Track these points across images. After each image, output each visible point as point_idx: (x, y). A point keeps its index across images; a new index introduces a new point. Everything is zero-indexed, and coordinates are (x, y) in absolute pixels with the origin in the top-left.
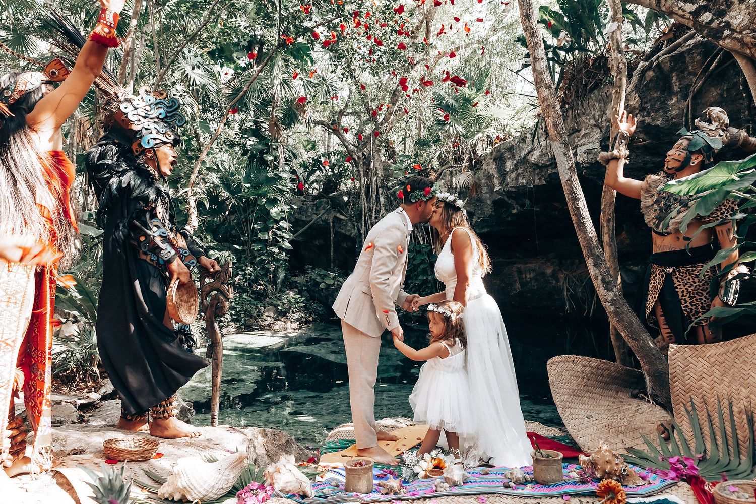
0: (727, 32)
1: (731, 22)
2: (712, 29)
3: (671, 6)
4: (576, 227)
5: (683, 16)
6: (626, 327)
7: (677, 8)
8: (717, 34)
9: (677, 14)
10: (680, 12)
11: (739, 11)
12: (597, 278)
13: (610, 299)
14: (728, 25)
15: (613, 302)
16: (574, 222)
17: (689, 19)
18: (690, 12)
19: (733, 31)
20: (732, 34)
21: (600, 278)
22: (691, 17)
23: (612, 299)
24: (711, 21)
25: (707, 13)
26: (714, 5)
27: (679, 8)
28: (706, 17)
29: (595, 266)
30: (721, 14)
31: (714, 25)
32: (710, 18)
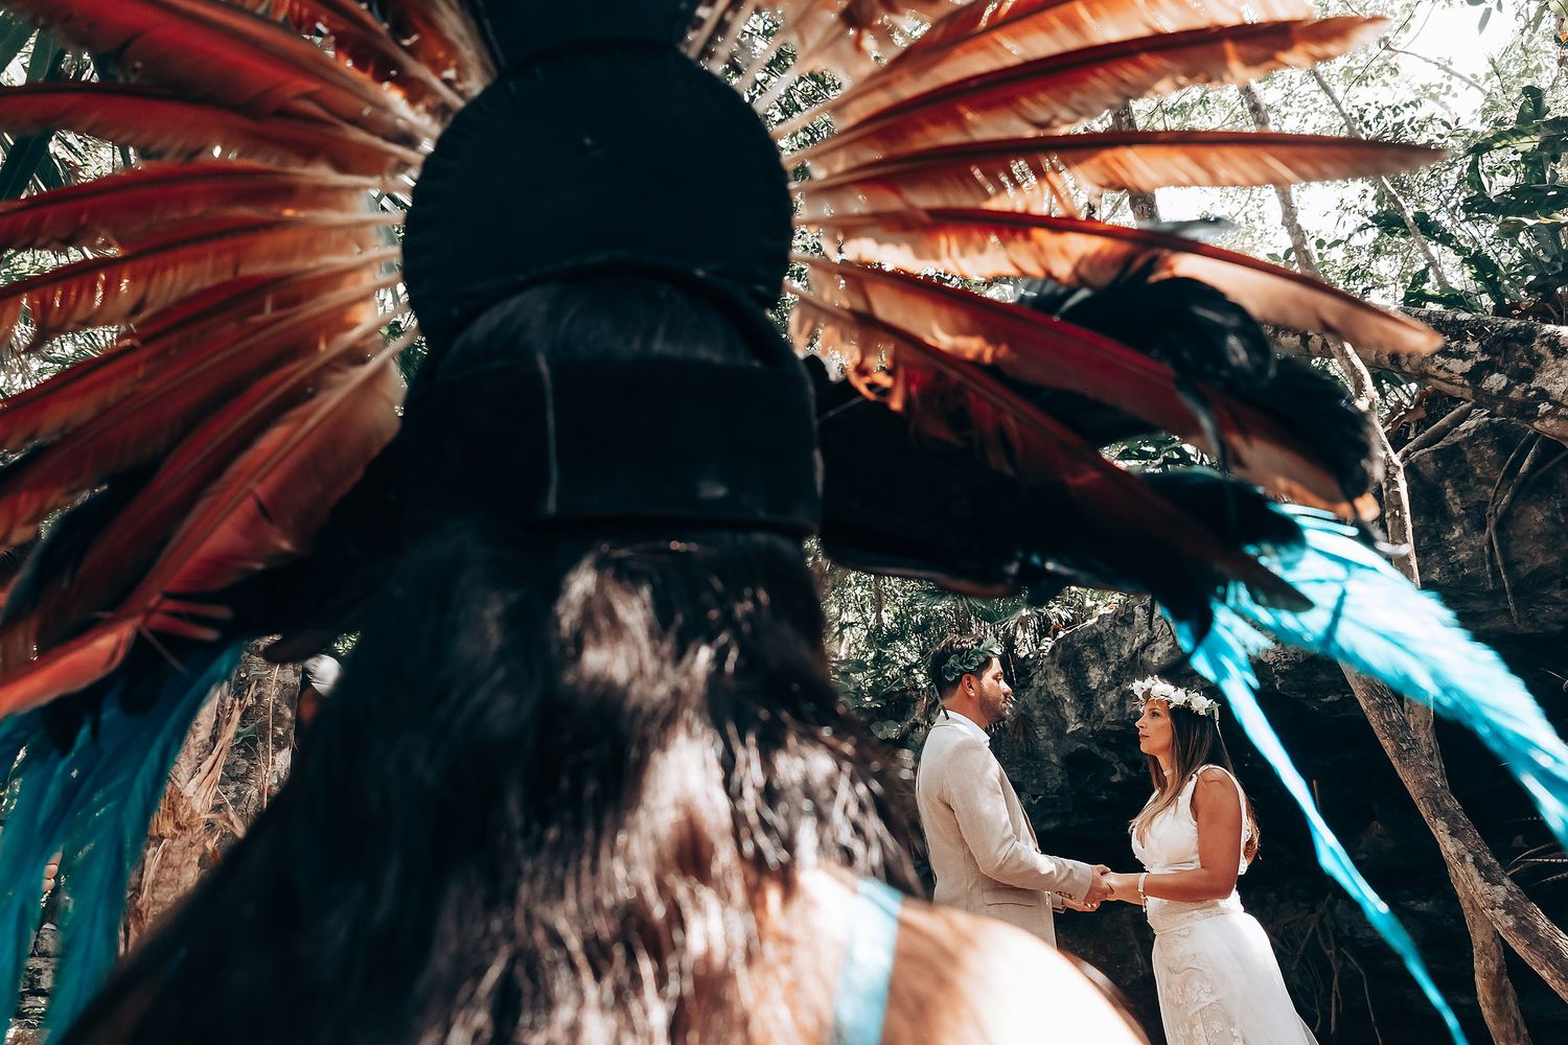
0: (1544, 407)
1: (1548, 388)
2: (1512, 401)
3: (1422, 365)
4: (1394, 762)
5: (1449, 381)
6: (1549, 958)
7: (1434, 368)
8: (1527, 409)
9: (1436, 378)
10: (1442, 374)
11: (1558, 370)
12: (1462, 859)
13: (1500, 900)
14: (1543, 395)
15: (1509, 908)
16: (1389, 752)
17: (1463, 385)
18: (1462, 374)
19: (1557, 404)
20: (1556, 410)
21: (1469, 858)
22: (1466, 382)
23: (1506, 901)
24: (1508, 388)
25: (1496, 375)
26: (1505, 362)
27: (1439, 368)
28: (1496, 381)
29: (1452, 834)
30: (1526, 376)
31: (1515, 394)
32: (1504, 383)
